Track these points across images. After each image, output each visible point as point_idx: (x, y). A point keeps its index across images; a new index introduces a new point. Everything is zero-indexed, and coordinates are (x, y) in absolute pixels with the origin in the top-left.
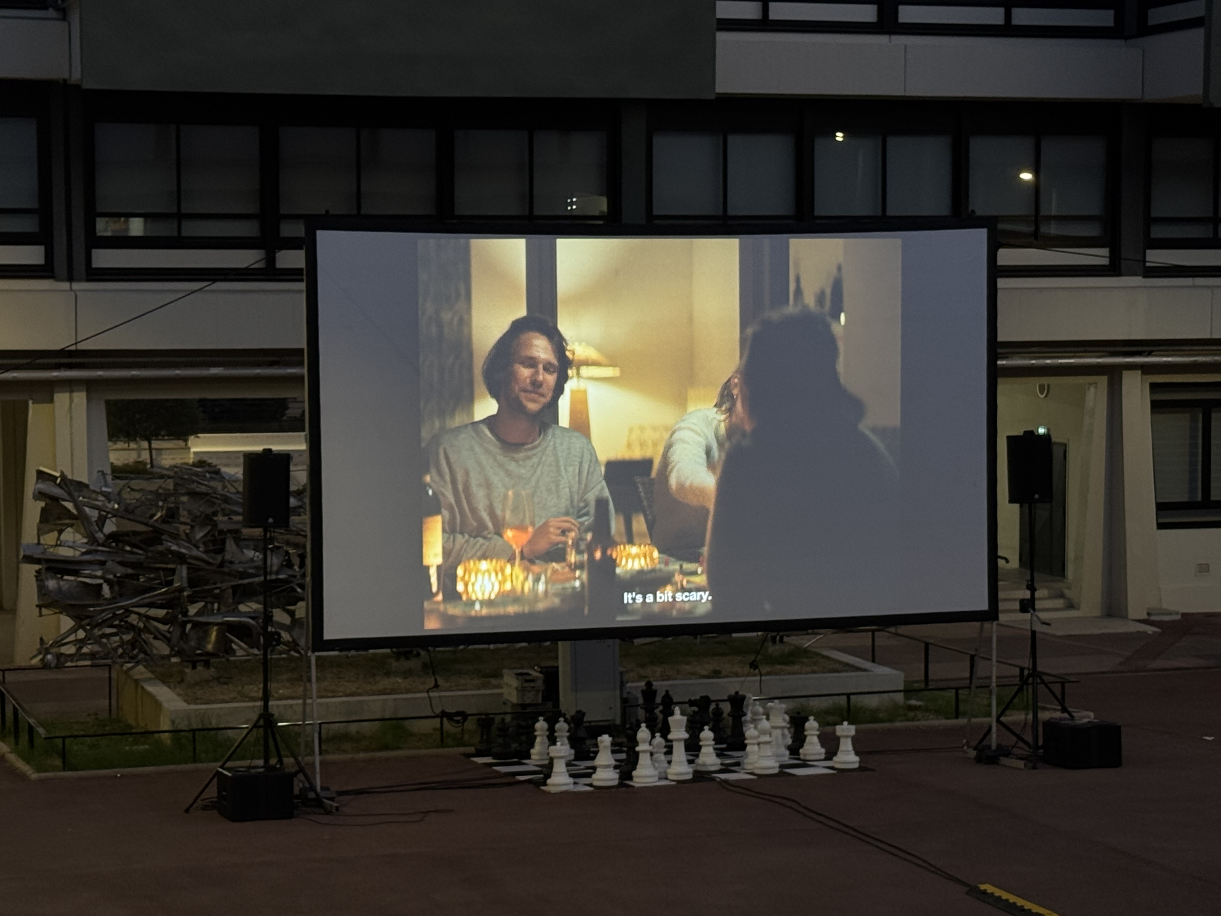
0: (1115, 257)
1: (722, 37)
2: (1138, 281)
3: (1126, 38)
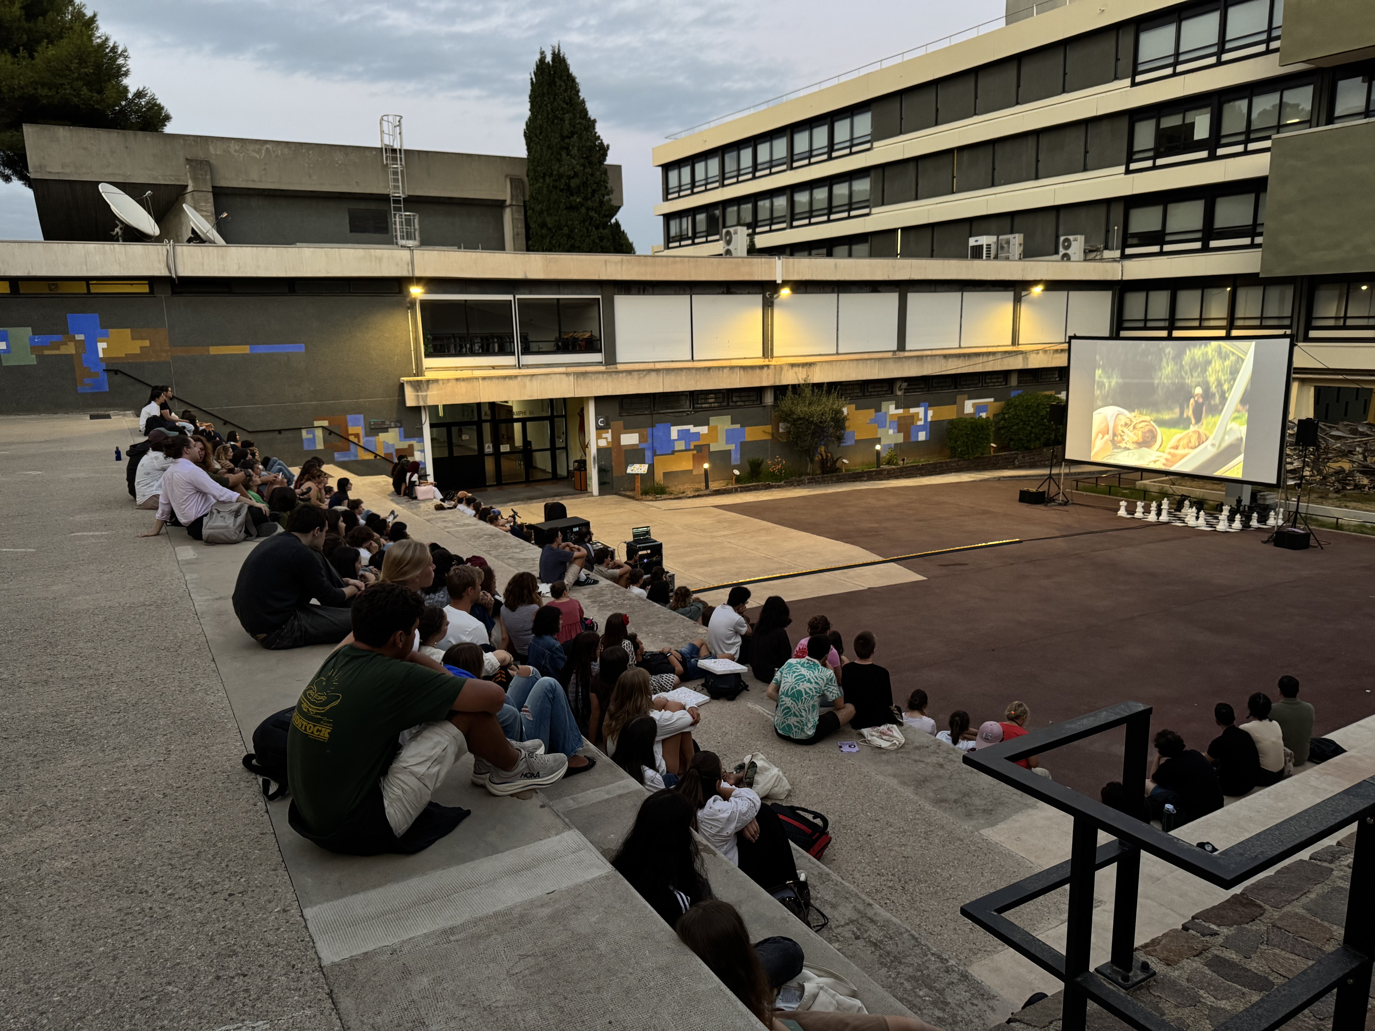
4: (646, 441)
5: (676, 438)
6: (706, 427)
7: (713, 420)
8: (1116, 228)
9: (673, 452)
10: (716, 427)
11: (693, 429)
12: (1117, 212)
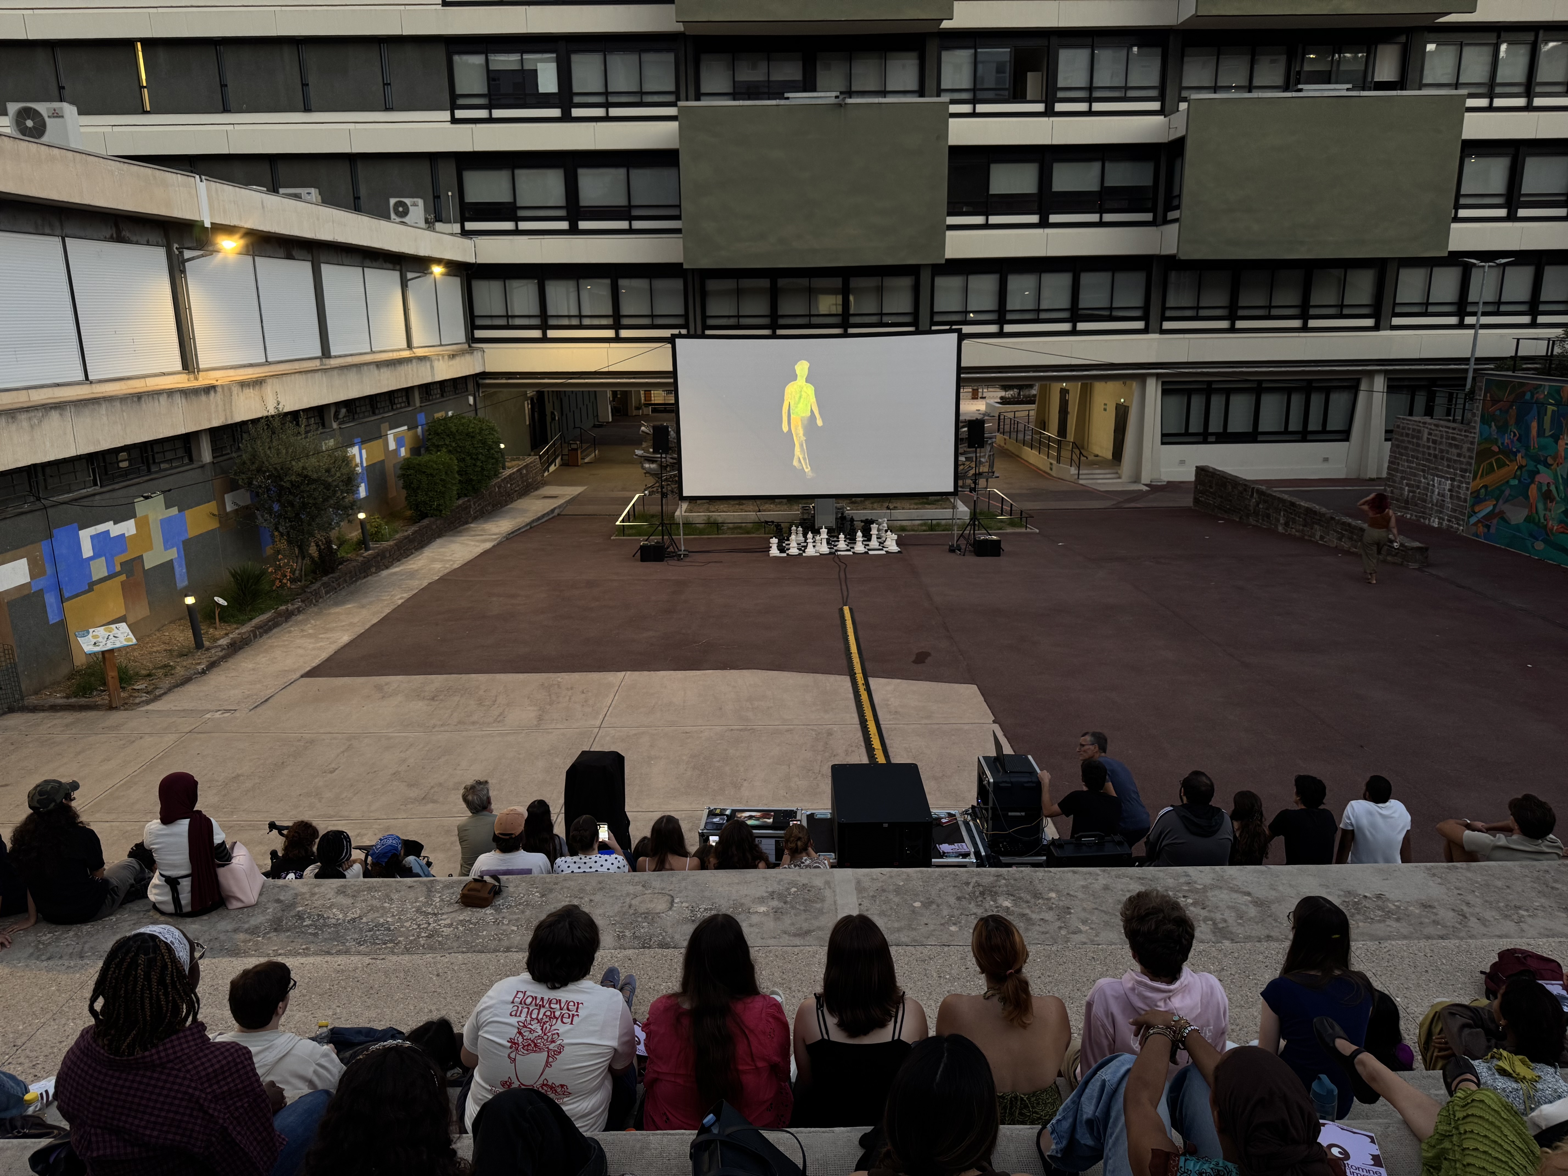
0: (1147, 325)
1: (949, 234)
2: (1156, 336)
3: (1157, 226)
4: (43, 573)
5: (91, 554)
6: (131, 523)
7: (141, 507)
8: (450, 194)
9: (91, 586)
10: (146, 517)
11: (115, 529)
12: (448, 173)
